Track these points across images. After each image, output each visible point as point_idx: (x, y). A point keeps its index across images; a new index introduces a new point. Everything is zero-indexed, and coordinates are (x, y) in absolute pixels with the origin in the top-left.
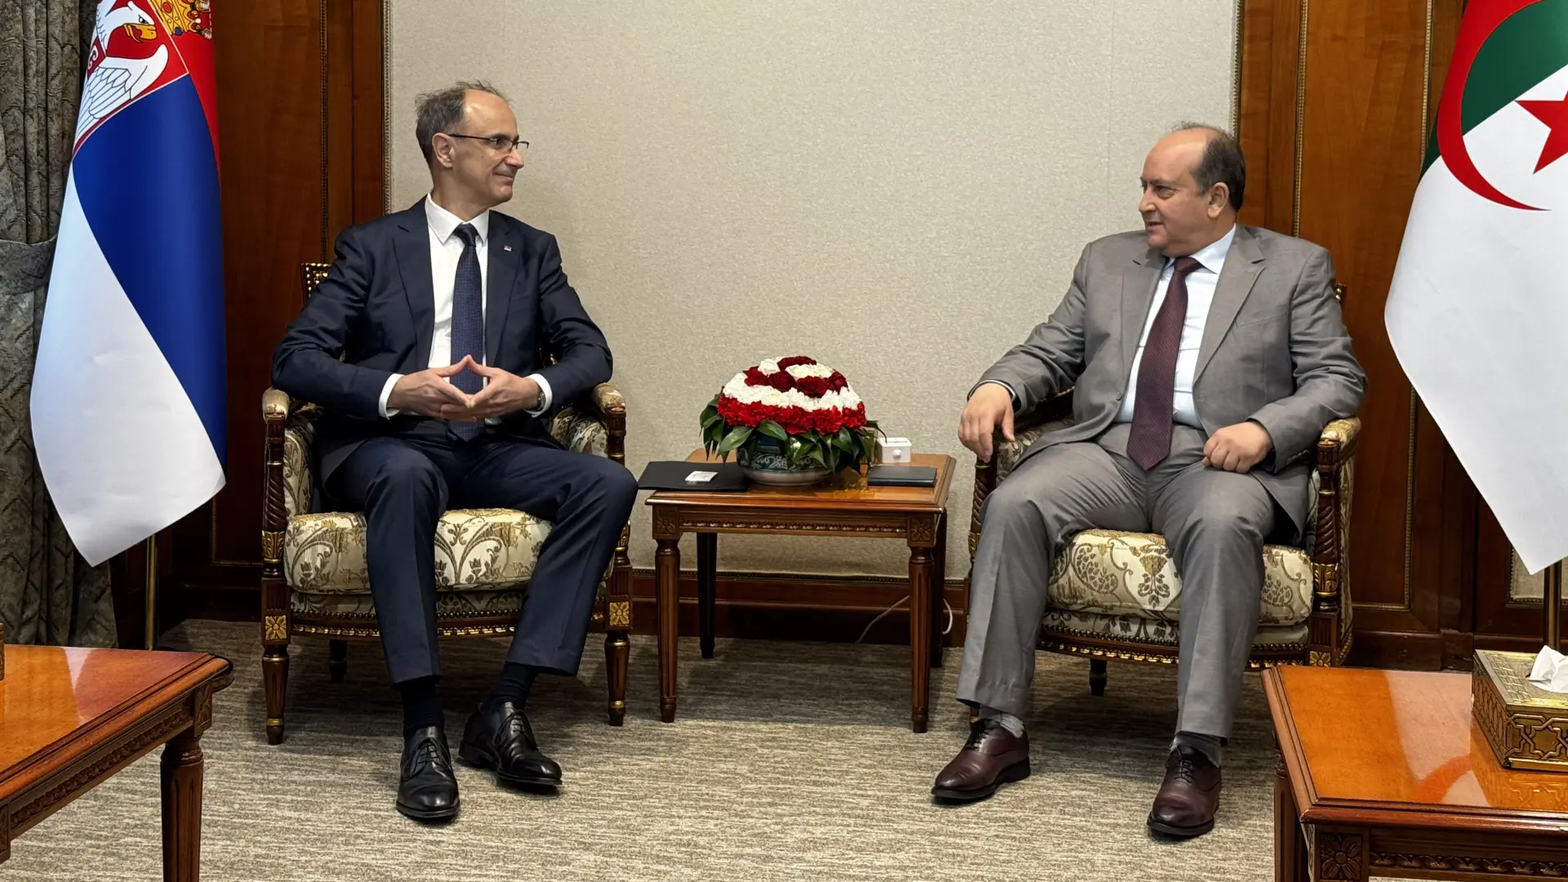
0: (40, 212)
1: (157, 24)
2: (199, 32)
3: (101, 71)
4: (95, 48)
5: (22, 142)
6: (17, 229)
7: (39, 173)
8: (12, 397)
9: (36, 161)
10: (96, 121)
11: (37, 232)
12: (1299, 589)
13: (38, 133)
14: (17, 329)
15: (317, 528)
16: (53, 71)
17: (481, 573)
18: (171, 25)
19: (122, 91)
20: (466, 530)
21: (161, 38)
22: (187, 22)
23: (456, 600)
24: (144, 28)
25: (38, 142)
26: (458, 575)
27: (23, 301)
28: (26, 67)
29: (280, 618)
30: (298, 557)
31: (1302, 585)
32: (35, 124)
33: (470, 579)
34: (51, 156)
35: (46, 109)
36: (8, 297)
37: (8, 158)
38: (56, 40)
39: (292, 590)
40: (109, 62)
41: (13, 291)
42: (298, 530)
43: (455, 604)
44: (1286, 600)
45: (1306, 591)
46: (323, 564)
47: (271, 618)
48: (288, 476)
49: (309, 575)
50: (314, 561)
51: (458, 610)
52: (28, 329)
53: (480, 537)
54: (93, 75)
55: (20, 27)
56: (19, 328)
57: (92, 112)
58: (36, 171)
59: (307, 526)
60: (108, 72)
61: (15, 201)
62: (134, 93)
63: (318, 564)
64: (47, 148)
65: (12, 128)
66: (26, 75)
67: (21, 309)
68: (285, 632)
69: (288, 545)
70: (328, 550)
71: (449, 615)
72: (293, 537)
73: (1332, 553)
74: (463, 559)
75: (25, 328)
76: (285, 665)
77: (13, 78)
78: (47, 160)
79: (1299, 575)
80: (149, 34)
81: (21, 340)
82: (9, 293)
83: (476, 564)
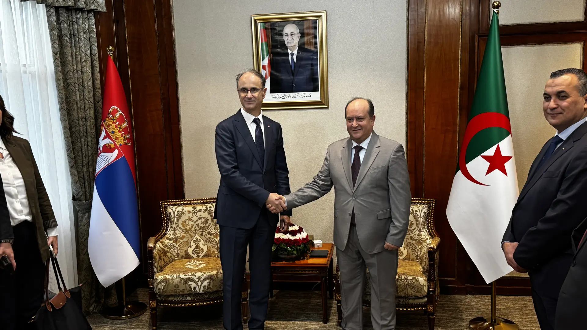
0: (89, 192)
1: (115, 143)
2: (127, 144)
3: (101, 156)
4: (99, 150)
5: (82, 174)
6: (82, 197)
7: (88, 181)
8: (84, 241)
9: (86, 179)
10: (100, 170)
11: (88, 197)
12: (423, 288)
13: (87, 171)
14: (84, 223)
15: (162, 278)
16: (90, 155)
17: (206, 289)
18: (118, 143)
19: (106, 162)
20: (201, 278)
21: (116, 147)
22: (123, 142)
23: (200, 295)
24: (111, 145)
25: (87, 173)
26: (200, 290)
27: (86, 215)
28: (82, 154)
29: (154, 301)
30: (157, 286)
31: (424, 287)
32: (86, 169)
33: (203, 291)
34: (91, 177)
35: (88, 165)
36: (82, 215)
37: (79, 179)
38: (90, 147)
39: (157, 294)
40: (102, 154)
41: (83, 213)
42: (157, 279)
43: (200, 296)
44: (420, 291)
45: (426, 289)
46: (164, 288)
47: (152, 301)
48: (155, 263)
49: (160, 291)
50: (161, 288)
51: (201, 298)
52: (87, 223)
53: (205, 279)
54: (99, 157)
55: (80, 144)
56: (85, 223)
57: (99, 167)
58: (87, 181)
59: (159, 278)
60: (103, 157)
61: (82, 190)
62: (110, 162)
63: (162, 288)
64: (90, 175)
65: (80, 171)
66: (82, 156)
67: (85, 218)
68: (155, 305)
69: (154, 283)
70: (165, 284)
71: (198, 299)
72: (155, 281)
73: (433, 279)
74: (201, 285)
75: (86, 223)
76: (156, 313)
77: (79, 158)
78: (90, 178)
79: (424, 284)
80: (112, 146)
81: (86, 226)
82: (82, 214)
83: (204, 286)
